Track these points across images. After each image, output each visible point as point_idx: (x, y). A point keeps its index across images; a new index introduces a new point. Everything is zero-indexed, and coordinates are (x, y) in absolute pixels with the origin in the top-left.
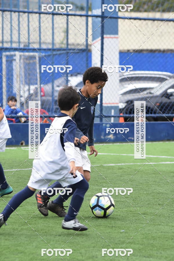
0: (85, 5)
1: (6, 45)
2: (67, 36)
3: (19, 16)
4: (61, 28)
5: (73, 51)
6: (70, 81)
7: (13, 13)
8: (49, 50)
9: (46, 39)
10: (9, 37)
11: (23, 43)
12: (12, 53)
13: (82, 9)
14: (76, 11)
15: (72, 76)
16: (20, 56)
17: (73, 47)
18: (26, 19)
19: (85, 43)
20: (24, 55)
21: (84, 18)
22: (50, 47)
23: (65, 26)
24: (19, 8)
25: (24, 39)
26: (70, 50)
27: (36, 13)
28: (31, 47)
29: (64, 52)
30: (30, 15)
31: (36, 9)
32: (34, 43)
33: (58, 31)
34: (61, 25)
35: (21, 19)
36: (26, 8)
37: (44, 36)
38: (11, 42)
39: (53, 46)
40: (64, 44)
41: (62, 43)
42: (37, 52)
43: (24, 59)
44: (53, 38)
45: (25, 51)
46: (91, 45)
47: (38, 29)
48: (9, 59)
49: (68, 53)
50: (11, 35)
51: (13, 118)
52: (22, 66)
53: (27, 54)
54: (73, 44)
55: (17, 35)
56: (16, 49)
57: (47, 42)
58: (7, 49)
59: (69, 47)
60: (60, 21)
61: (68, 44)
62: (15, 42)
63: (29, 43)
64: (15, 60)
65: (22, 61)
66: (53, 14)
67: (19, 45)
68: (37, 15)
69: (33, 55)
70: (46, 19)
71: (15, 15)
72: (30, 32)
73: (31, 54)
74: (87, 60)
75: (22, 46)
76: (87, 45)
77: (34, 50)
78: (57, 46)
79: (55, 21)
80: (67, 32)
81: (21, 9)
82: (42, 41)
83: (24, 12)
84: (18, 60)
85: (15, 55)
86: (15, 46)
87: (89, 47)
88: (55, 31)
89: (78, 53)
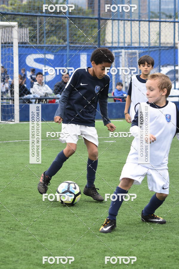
0: (173, 14)
1: (115, 45)
2: (160, 37)
3: (124, 23)
4: (155, 31)
5: (164, 48)
6: (161, 70)
7: (120, 21)
8: (146, 47)
9: (144, 40)
10: (117, 39)
11: (127, 43)
12: (120, 50)
13: (170, 17)
14: (166, 19)
15: (163, 66)
16: (125, 52)
17: (164, 45)
18: (130, 25)
19: (173, 42)
20: (128, 52)
21: (172, 24)
22: (147, 45)
23: (158, 30)
24: (124, 18)
25: (128, 40)
26: (162, 47)
27: (137, 21)
28: (133, 45)
29: (158, 49)
30: (133, 22)
31: (137, 18)
32: (135, 43)
33: (153, 34)
34: (155, 29)
35: (126, 26)
36: (129, 17)
37: (143, 37)
38: (119, 43)
39: (149, 45)
40: (158, 43)
41: (156, 42)
42: (137, 49)
43: (128, 55)
44: (149, 39)
45: (129, 49)
46: (177, 44)
47: (138, 33)
48: (117, 55)
49: (160, 50)
50: (118, 37)
51: (120, 98)
52: (127, 60)
53: (130, 51)
54: (164, 43)
55: (123, 37)
56: (122, 48)
57: (145, 42)
58: (116, 48)
59: (161, 45)
60: (155, 26)
61: (160, 43)
62: (122, 43)
63: (132, 43)
64: (121, 55)
65: (126, 56)
66: (149, 21)
67: (124, 45)
68: (138, 22)
69: (135, 52)
70: (144, 25)
71: (121, 23)
72: (133, 34)
73: (134, 51)
74: (175, 55)
75: (126, 45)
76: (175, 43)
77: (135, 48)
78: (152, 45)
79: (151, 27)
80: (159, 34)
81: (126, 18)
82: (141, 41)
83: (129, 20)
84: (123, 56)
85: (121, 52)
86: (121, 45)
87: (176, 46)
88: (151, 33)
89: (168, 49)
